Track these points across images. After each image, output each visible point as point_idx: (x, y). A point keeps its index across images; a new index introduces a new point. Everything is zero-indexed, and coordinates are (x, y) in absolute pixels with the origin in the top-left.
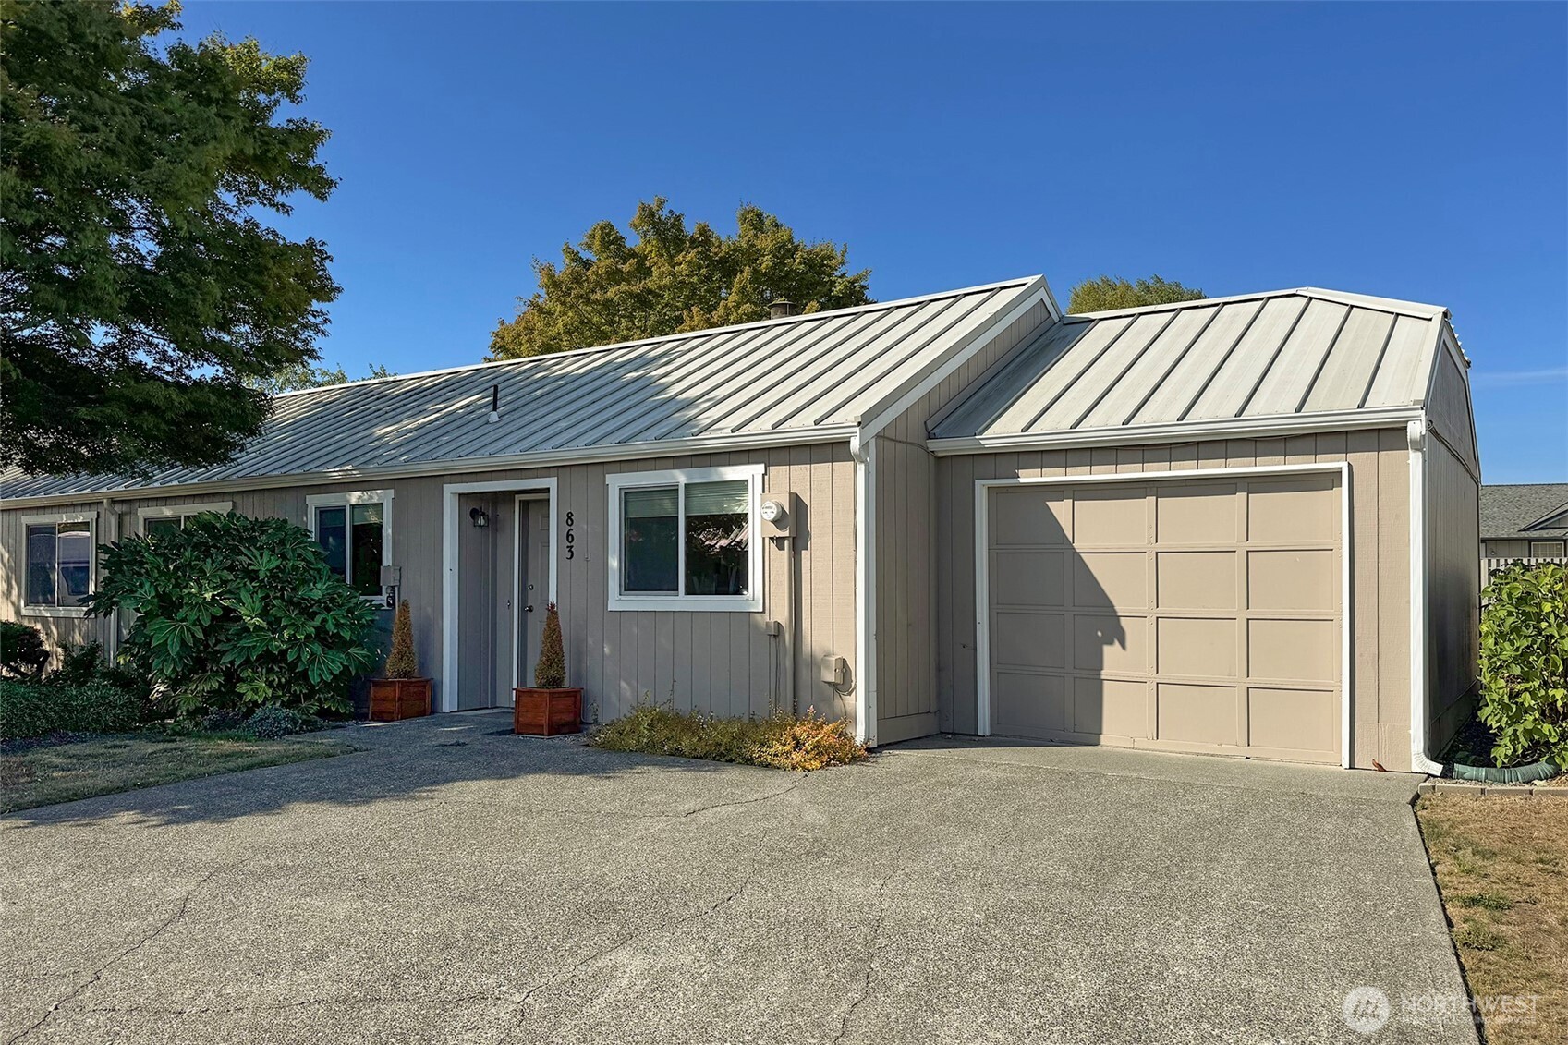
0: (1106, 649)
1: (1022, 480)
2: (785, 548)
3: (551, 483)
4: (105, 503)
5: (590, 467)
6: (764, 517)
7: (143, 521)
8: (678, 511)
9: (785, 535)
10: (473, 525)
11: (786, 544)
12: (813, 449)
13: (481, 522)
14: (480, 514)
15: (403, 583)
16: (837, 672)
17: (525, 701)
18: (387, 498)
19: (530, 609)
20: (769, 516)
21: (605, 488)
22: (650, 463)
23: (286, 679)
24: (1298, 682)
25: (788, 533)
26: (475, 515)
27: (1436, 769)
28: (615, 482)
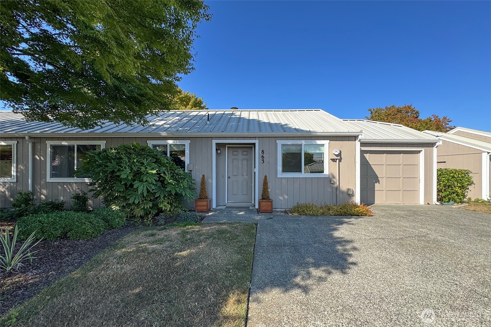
0: (376, 184)
1: (364, 149)
2: (336, 162)
3: (256, 142)
4: (27, 137)
5: (270, 138)
6: (334, 154)
7: (49, 146)
8: (301, 151)
9: (338, 158)
10: (217, 153)
11: (338, 161)
12: (343, 138)
13: (219, 152)
14: (219, 149)
15: (194, 169)
16: (352, 191)
17: (263, 204)
18: (187, 143)
19: (229, 178)
20: (337, 153)
21: (276, 144)
22: (291, 138)
23: (173, 201)
24: (412, 189)
25: (339, 158)
26: (217, 150)
27: (439, 203)
28: (280, 142)
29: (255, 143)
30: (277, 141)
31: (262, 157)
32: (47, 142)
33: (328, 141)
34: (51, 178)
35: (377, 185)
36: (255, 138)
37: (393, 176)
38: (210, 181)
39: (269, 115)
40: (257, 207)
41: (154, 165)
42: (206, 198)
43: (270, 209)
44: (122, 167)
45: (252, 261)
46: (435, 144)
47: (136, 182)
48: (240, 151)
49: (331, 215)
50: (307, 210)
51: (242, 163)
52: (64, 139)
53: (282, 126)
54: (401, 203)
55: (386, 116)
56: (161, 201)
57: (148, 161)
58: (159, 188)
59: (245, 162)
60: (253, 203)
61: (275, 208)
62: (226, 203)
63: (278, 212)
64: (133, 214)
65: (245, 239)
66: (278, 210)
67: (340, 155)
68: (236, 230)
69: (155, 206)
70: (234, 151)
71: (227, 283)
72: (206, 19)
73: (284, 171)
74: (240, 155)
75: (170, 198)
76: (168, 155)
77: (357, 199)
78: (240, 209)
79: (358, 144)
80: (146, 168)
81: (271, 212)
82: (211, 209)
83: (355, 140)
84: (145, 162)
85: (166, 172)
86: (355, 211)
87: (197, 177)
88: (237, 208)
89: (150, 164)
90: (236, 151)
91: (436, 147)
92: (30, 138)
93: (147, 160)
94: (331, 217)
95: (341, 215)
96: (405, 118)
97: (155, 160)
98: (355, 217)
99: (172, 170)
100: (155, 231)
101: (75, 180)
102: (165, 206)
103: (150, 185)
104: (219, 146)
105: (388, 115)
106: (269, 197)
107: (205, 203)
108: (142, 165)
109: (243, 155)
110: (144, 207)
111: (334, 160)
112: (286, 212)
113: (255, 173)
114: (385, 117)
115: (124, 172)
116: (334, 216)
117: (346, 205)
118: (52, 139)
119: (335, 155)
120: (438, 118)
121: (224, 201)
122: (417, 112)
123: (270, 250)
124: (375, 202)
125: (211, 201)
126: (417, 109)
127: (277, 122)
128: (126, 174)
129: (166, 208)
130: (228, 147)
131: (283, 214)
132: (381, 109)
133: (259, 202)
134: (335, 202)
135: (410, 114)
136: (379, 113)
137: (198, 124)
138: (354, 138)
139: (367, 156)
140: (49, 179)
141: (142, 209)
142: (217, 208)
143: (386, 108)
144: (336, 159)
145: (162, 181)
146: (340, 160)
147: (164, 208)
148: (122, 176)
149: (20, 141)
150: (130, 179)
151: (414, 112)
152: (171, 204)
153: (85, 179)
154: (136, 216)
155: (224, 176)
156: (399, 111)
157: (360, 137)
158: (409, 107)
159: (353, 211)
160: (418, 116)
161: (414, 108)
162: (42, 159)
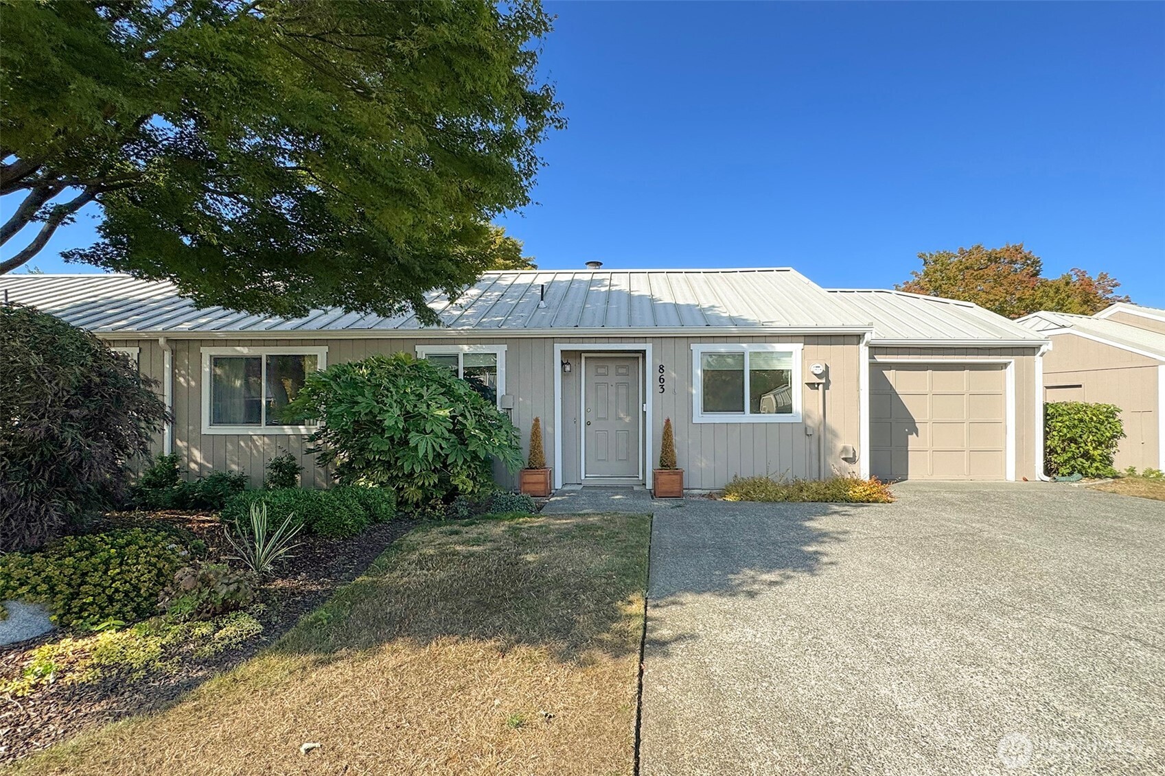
0: (909, 436)
1: (879, 360)
2: (818, 389)
3: (648, 347)
4: (162, 341)
5: (676, 339)
6: (813, 372)
7: (208, 358)
8: (744, 367)
9: (822, 382)
10: (563, 370)
11: (821, 386)
12: (833, 338)
13: (568, 368)
14: (568, 363)
15: (516, 407)
16: (852, 452)
17: (663, 478)
18: (501, 350)
19: (588, 424)
20: (819, 371)
21: (690, 351)
22: (723, 339)
23: (477, 472)
24: (989, 448)
25: (824, 381)
26: (563, 364)
27: (1047, 479)
28: (698, 349)
29: (645, 351)
30: (693, 346)
31: (660, 379)
32: (202, 349)
33: (801, 345)
34: (212, 427)
35: (912, 438)
36: (644, 339)
37: (948, 419)
38: (549, 429)
39: (674, 282)
40: (649, 486)
41: (443, 399)
42: (543, 466)
43: (676, 488)
44: (385, 405)
45: (647, 566)
46: (1039, 347)
47: (413, 434)
48: (612, 366)
49: (804, 501)
50: (755, 491)
51: (617, 394)
52: (240, 342)
53: (702, 311)
54: (965, 477)
55: (960, 271)
56: (456, 471)
57: (430, 391)
58: (453, 446)
59: (623, 391)
60: (641, 478)
61: (689, 489)
62: (583, 478)
63: (693, 496)
64: (403, 497)
65: (631, 538)
66: (695, 492)
67: (825, 374)
68: (612, 525)
69: (444, 481)
70: (598, 367)
71: (611, 590)
72: (556, 127)
73: (706, 409)
74: (613, 374)
75: (473, 466)
76: (461, 376)
77: (863, 469)
78: (616, 489)
79: (864, 351)
80: (428, 406)
81: (679, 495)
82: (553, 491)
83: (859, 343)
84: (424, 391)
85: (467, 414)
86: (855, 492)
87: (522, 421)
88: (606, 488)
89: (436, 396)
90: (603, 367)
91: (1041, 356)
92: (168, 341)
93: (428, 389)
94: (802, 504)
95: (826, 502)
96: (1005, 277)
97: (443, 390)
98: (853, 504)
99: (476, 409)
100: (456, 528)
101: (263, 429)
102: (462, 481)
103: (437, 440)
104: (569, 357)
105: (967, 268)
106: (675, 463)
107: (541, 478)
108: (418, 400)
109: (618, 374)
110: (424, 483)
111: (812, 386)
112: (710, 496)
113: (644, 413)
114: (957, 273)
115: (390, 414)
116: (810, 504)
117: (837, 480)
118: (214, 342)
119: (815, 374)
120: (1087, 276)
121: (578, 474)
122: (1035, 263)
123: (678, 554)
124: (909, 478)
125: (551, 474)
126: (1035, 255)
127: (692, 302)
128: (392, 418)
129: (465, 487)
130: (586, 358)
131: (703, 499)
132: (948, 254)
133: (654, 475)
134: (815, 475)
135: (1019, 266)
136: (943, 264)
137: (519, 307)
138: (857, 338)
139: (890, 375)
140: (206, 429)
141: (419, 488)
142: (565, 489)
143: (962, 252)
144: (818, 384)
145: (458, 432)
146: (826, 386)
147: (460, 487)
148: (386, 423)
149: (145, 346)
150: (401, 427)
151: (1029, 262)
152: (474, 479)
153: (285, 427)
154: (409, 502)
155: (578, 420)
156: (993, 259)
157: (868, 337)
158: (1018, 250)
159: (851, 492)
160: (1038, 271)
161: (1030, 253)
162: (193, 383)
